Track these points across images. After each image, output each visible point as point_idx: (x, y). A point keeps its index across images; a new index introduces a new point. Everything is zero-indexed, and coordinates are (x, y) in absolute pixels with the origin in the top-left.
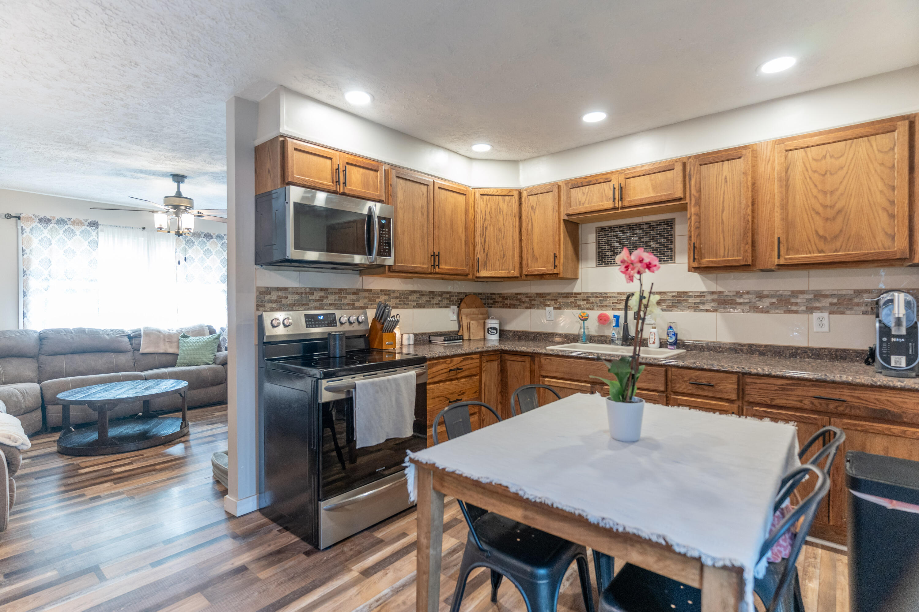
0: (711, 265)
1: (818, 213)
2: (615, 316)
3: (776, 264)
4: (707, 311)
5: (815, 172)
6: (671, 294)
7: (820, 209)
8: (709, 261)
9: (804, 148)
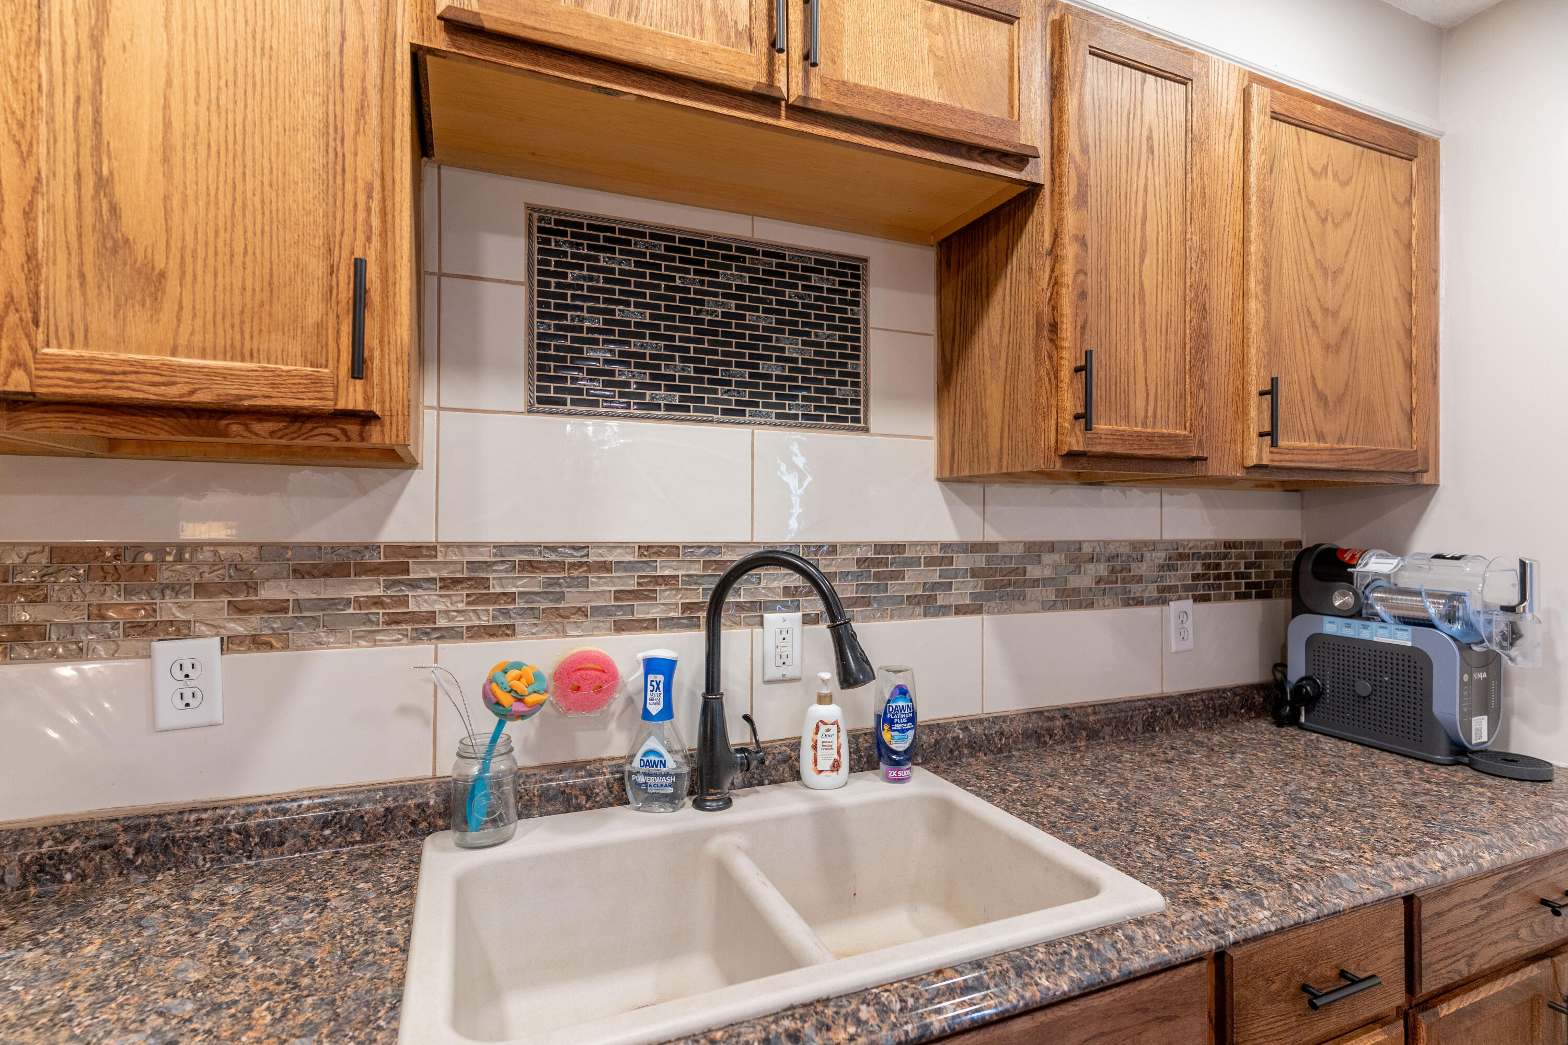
0: (1120, 450)
1: (1314, 325)
2: (651, 665)
3: (1250, 462)
4: (960, 610)
5: (1311, 203)
6: (859, 553)
7: (1318, 316)
8: (1113, 433)
9: (1297, 125)
